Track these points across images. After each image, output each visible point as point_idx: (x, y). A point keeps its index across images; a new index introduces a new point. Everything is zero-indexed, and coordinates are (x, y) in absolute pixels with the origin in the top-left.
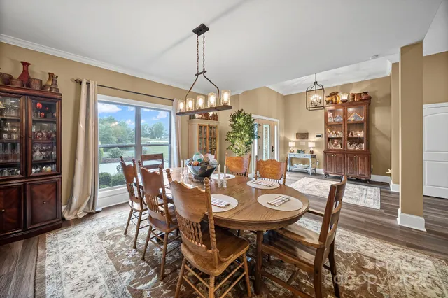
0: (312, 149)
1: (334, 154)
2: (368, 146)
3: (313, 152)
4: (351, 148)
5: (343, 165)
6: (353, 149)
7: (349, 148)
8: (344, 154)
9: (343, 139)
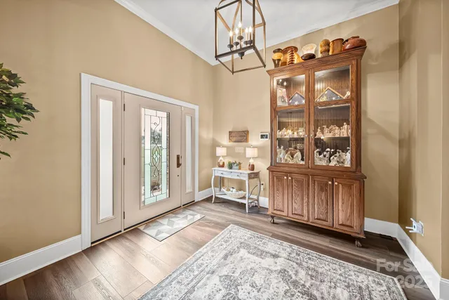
0: (252, 161)
1: (287, 174)
2: (357, 159)
3: (252, 168)
4: (320, 161)
5: (305, 200)
6: (324, 163)
7: (318, 162)
8: (306, 175)
9: (306, 141)
